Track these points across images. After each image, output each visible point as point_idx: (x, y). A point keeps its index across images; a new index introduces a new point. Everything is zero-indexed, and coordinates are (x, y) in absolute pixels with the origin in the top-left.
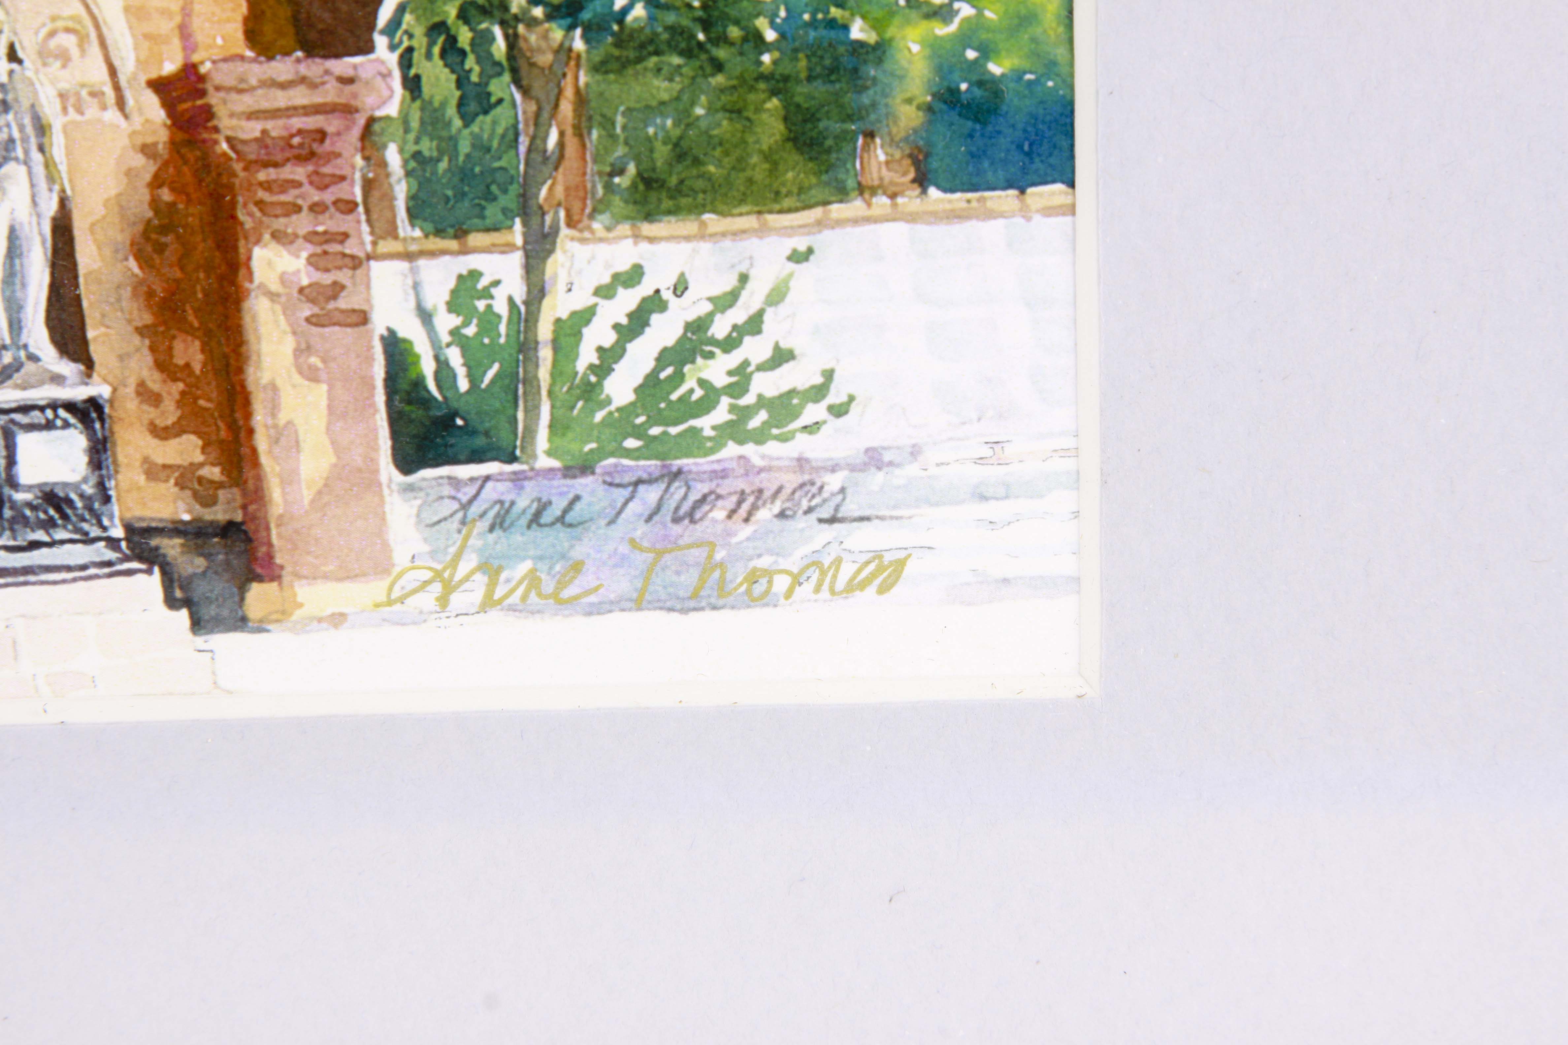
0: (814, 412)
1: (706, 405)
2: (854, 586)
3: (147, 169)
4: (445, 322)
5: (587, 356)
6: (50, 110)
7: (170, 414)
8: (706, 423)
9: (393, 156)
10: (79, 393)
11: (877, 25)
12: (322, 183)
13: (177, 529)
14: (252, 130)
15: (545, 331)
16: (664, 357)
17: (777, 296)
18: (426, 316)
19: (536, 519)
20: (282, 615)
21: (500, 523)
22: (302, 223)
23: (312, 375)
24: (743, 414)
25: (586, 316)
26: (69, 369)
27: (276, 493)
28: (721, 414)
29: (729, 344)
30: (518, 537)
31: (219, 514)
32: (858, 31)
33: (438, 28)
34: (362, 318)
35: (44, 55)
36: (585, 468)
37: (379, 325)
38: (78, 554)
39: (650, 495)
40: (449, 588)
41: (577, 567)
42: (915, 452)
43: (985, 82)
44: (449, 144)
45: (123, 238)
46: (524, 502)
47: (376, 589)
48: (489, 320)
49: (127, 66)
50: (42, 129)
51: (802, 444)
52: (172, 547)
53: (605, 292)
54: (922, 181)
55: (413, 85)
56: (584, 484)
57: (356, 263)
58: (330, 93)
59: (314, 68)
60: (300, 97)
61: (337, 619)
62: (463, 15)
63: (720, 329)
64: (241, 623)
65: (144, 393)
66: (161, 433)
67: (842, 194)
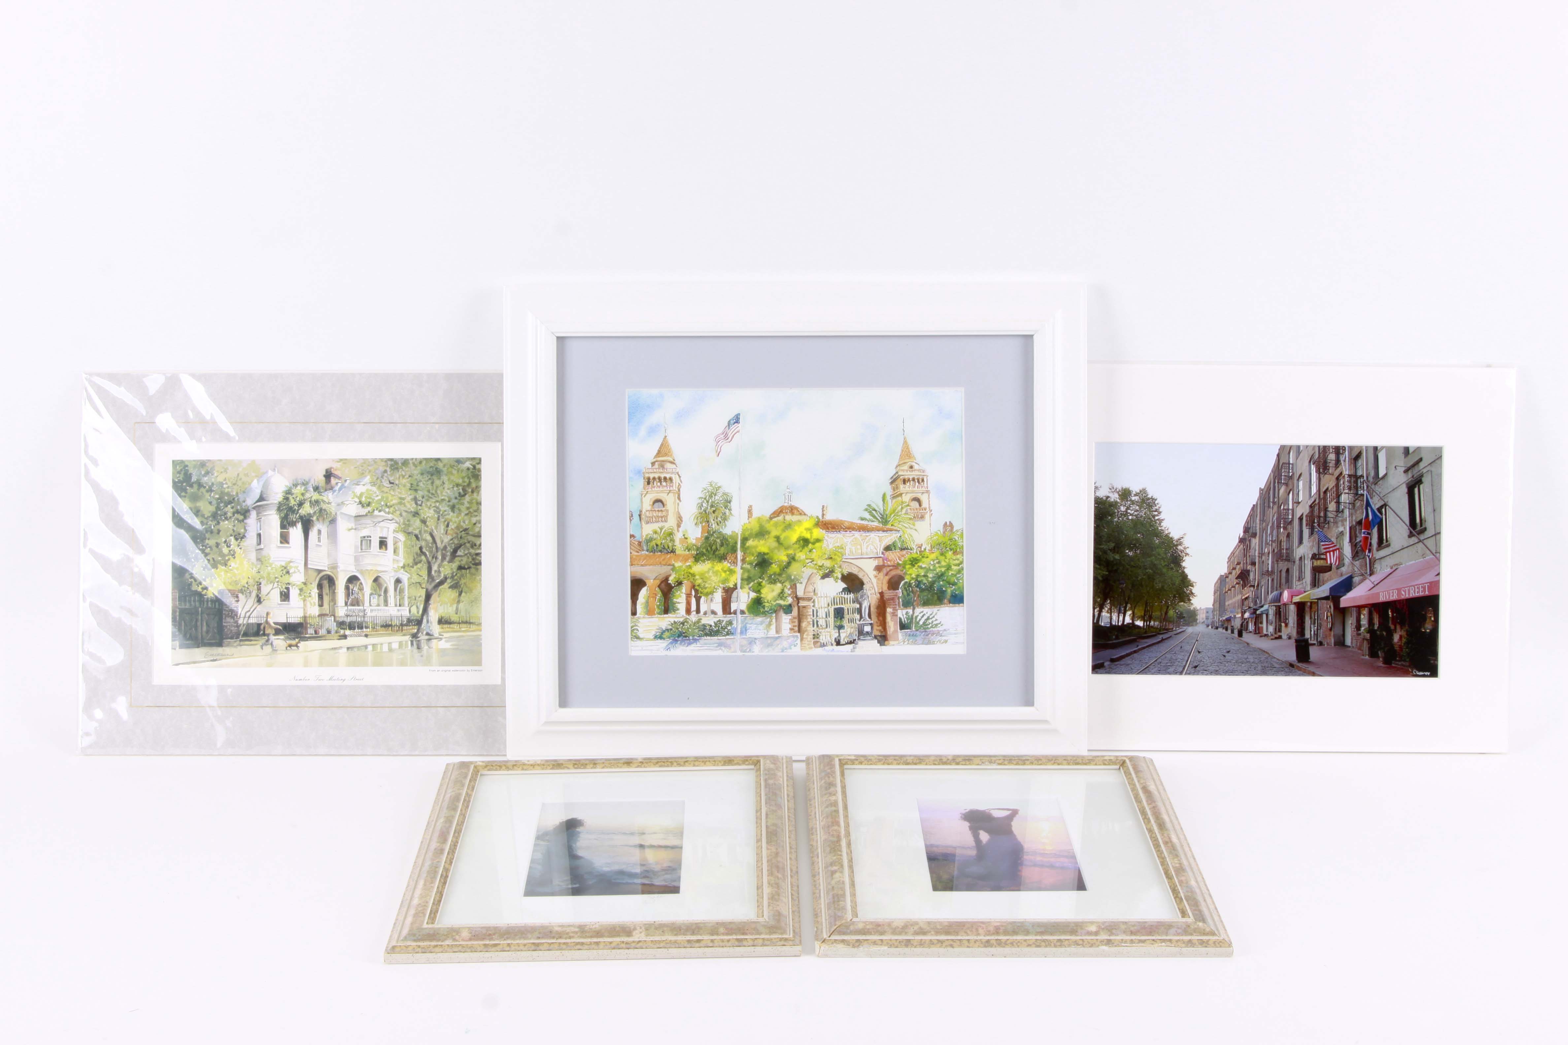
0: (939, 625)
1: (929, 625)
2: (943, 643)
3: (878, 601)
4: (905, 616)
5: (918, 620)
6: (869, 595)
7: (879, 624)
8: (929, 626)
9: (901, 600)
10: (870, 622)
11: (946, 588)
12: (894, 602)
13: (879, 636)
14: (887, 597)
15: (914, 617)
16: (925, 620)
17: (936, 614)
18: (903, 615)
19: (913, 635)
20: (888, 644)
21: (909, 636)
22: (892, 606)
23: (892, 621)
24: (932, 625)
25: (918, 616)
26: (869, 620)
27: (888, 632)
28: (930, 625)
29: (931, 619)
30: (911, 637)
31: (883, 634)
32: (944, 589)
33: (905, 588)
34: (897, 615)
35: (869, 590)
36: (917, 630)
37: (899, 616)
38: (870, 638)
39: (924, 633)
40: (904, 642)
41: (916, 640)
42: (949, 630)
43: (956, 594)
44: (906, 599)
45: (875, 607)
46: (912, 634)
47: (897, 642)
48: (909, 616)
49: (876, 591)
50: (868, 597)
51: (938, 629)
52: (878, 637)
53: (920, 613)
54: (950, 603)
55: (903, 593)
56: (917, 632)
57: (897, 610)
58: (895, 594)
59: (893, 591)
60: (892, 594)
61: (893, 645)
62: (908, 587)
63: (931, 617)
64: (884, 645)
65: (877, 623)
66: (878, 626)
67: (942, 604)
